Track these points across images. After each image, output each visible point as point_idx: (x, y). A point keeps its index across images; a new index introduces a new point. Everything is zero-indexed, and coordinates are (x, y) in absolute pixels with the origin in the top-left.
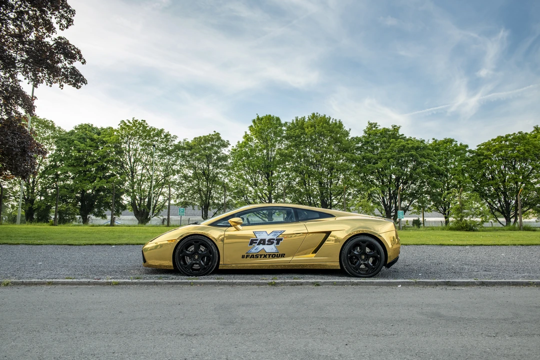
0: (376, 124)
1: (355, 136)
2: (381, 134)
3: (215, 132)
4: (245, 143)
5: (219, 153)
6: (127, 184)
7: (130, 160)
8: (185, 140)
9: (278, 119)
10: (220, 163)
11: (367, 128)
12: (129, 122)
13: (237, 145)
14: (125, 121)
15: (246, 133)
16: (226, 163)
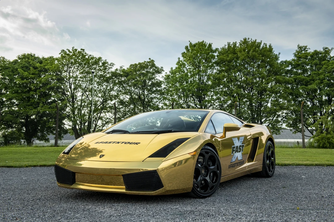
0: (305, 47)
1: (284, 60)
2: (312, 56)
3: (150, 59)
4: (179, 68)
5: (153, 78)
6: (68, 109)
7: (70, 88)
8: (121, 67)
9: (210, 46)
10: (154, 89)
11: (297, 51)
12: (69, 51)
13: (170, 72)
14: (65, 50)
15: (179, 58)
16: (160, 89)
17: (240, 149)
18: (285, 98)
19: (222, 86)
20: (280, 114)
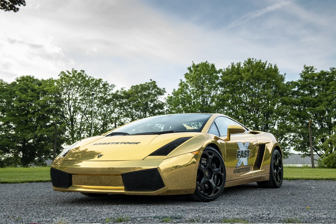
0: (312, 68)
1: (290, 81)
2: (319, 77)
3: (151, 80)
4: (181, 89)
5: (155, 100)
6: (67, 133)
7: (70, 110)
8: (122, 89)
9: (213, 66)
10: (157, 111)
11: (303, 72)
12: (68, 72)
13: (172, 93)
14: (65, 71)
15: (181, 80)
16: (162, 111)
17: (245, 154)
18: (292, 120)
19: (226, 108)
20: (287, 138)
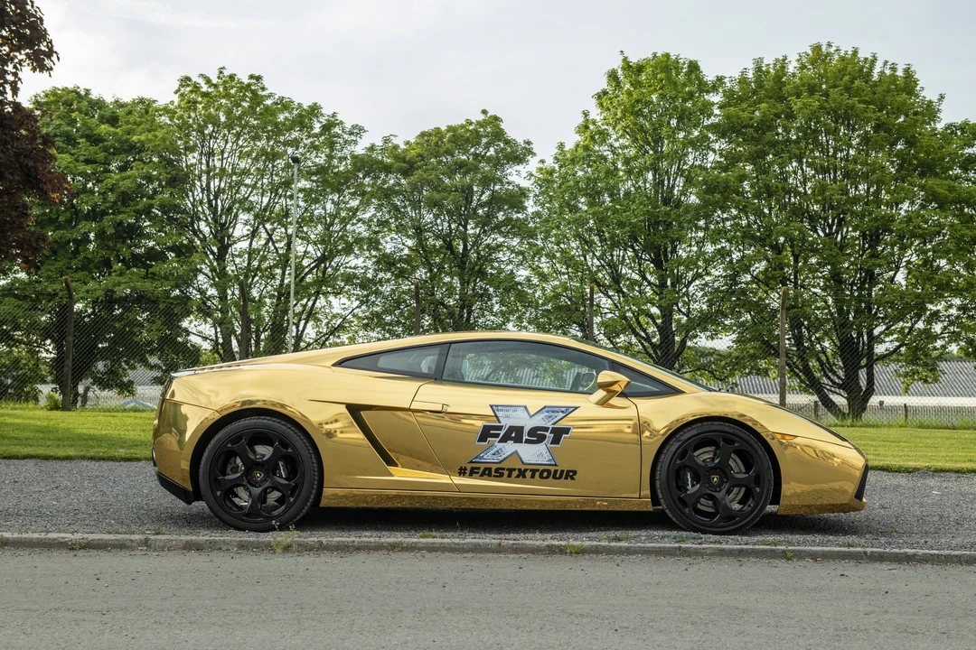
1: (958, 120)
3: (484, 112)
5: (497, 181)
8: (386, 140)
9: (694, 67)
10: (501, 216)
12: (208, 81)
15: (586, 114)
16: (520, 216)
20: (938, 311)
